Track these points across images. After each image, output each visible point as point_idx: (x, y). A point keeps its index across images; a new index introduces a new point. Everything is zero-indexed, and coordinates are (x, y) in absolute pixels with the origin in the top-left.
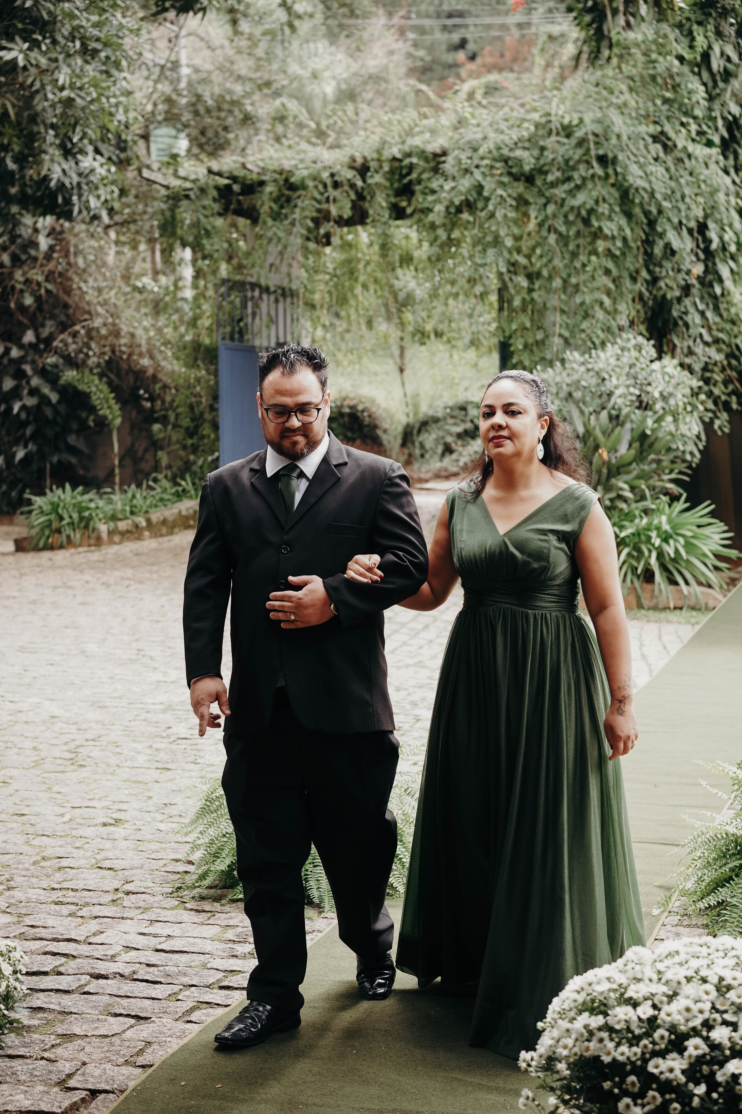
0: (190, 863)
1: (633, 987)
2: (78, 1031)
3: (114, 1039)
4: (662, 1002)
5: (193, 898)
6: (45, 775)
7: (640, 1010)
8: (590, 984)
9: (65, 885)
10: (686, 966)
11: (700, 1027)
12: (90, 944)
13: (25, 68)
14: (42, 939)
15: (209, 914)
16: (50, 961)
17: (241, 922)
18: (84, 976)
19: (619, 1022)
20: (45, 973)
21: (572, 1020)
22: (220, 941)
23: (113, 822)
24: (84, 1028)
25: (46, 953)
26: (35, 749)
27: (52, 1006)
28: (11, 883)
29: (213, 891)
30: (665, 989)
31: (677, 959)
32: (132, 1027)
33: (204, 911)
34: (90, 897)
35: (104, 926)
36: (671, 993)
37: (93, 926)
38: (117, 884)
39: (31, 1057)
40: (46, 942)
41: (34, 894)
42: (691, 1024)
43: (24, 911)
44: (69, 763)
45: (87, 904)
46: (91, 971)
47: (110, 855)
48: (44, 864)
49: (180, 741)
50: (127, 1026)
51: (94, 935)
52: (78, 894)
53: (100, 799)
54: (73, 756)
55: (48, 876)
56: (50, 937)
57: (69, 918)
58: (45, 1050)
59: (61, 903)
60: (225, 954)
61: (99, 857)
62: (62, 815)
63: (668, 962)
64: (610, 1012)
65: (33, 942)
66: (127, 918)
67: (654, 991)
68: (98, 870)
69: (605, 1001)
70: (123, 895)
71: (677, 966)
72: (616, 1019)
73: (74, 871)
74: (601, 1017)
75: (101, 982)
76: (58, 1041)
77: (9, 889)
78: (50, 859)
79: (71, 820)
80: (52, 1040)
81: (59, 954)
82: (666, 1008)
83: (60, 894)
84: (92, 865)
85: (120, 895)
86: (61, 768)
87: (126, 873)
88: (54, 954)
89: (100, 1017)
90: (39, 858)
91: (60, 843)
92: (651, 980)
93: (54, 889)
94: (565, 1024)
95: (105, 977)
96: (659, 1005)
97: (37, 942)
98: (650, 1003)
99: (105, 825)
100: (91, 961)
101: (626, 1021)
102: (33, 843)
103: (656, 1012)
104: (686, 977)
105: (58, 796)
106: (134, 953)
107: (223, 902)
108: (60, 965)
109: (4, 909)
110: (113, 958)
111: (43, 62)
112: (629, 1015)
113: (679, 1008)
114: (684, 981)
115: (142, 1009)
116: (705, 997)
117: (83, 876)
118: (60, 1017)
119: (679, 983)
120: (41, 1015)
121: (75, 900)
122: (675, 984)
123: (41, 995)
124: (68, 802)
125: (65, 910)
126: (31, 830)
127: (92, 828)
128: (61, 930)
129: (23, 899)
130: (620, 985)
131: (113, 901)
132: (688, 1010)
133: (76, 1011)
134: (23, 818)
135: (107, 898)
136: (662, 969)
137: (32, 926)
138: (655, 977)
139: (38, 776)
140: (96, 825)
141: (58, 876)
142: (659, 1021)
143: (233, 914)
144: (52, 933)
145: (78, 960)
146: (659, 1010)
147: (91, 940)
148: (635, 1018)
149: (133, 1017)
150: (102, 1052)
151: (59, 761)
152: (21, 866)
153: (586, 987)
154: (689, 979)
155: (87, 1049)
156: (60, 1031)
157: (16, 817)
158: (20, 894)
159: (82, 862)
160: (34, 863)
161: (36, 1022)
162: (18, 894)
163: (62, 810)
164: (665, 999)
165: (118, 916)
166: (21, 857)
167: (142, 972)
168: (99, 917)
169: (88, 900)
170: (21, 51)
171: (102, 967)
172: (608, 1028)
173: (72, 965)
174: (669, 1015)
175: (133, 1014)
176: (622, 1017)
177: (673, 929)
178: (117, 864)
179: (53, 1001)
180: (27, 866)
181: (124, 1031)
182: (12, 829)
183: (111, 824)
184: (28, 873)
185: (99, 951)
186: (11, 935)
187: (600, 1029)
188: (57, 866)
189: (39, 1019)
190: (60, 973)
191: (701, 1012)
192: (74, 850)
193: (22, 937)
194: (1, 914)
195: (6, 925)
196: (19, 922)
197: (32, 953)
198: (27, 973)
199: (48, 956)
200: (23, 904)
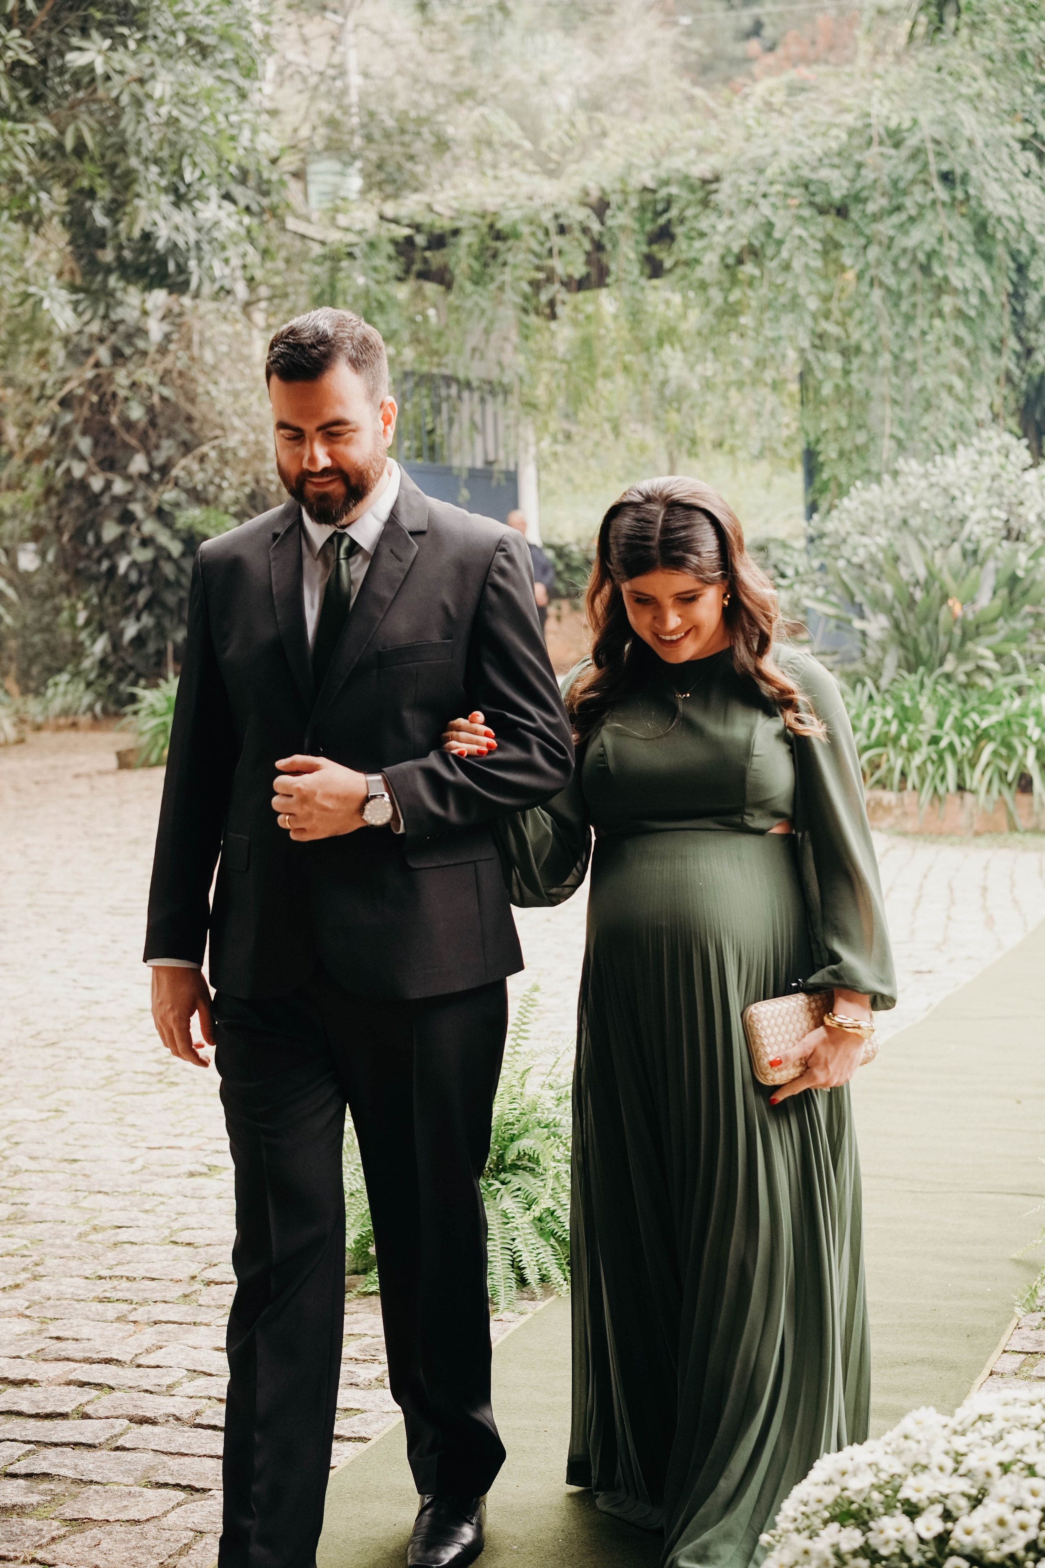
1: (911, 1481)
2: (95, 1513)
3: (147, 1527)
4: (959, 1508)
6: (118, 1099)
7: (920, 1522)
8: (844, 1474)
9: (118, 1271)
10: (1001, 1444)
11: (1021, 1554)
12: (139, 1366)
13: (108, 78)
14: (68, 1359)
16: (73, 1396)
17: (372, 1328)
18: (120, 1421)
19: (887, 1543)
20: (64, 1416)
21: (813, 1535)
23: (204, 1170)
24: (105, 1509)
25: (69, 1383)
26: (109, 1058)
27: (63, 1472)
28: (39, 1268)
30: (964, 1485)
31: (989, 1430)
32: (179, 1505)
34: (153, 1290)
35: (165, 1337)
36: (974, 1492)
37: (149, 1337)
38: (194, 1269)
39: (16, 1558)
40: (72, 1365)
41: (70, 1286)
42: (1007, 1549)
43: (50, 1314)
44: (154, 1079)
45: (145, 1302)
46: (133, 1412)
47: (192, 1221)
48: (93, 1237)
50: (172, 1504)
51: (148, 1351)
52: (134, 1285)
53: (191, 1135)
54: (162, 1068)
55: (96, 1257)
56: (79, 1355)
57: (115, 1325)
58: (41, 1546)
59: (108, 1300)
61: (175, 1226)
62: (132, 1161)
63: (971, 1437)
64: (872, 1524)
65: (54, 1364)
66: (201, 1324)
67: (945, 1491)
68: (172, 1246)
69: (866, 1505)
70: (201, 1287)
71: (988, 1444)
72: (882, 1537)
73: (136, 1248)
74: (857, 1533)
75: (146, 1428)
76: (62, 1532)
77: (35, 1278)
78: (104, 1229)
79: (144, 1168)
80: (55, 1528)
81: (89, 1384)
82: (965, 1521)
83: (107, 1284)
84: (164, 1239)
85: (197, 1286)
86: (142, 1088)
87: (211, 1250)
88: (82, 1384)
89: (133, 1489)
90: (87, 1228)
91: (122, 1204)
92: (941, 1469)
93: (101, 1278)
94: (801, 1541)
95: (153, 1422)
96: (955, 1513)
97: (60, 1364)
98: (939, 1509)
99: (192, 1175)
100: (136, 1395)
101: (900, 1542)
102: (85, 1204)
103: (950, 1525)
104: (1001, 1464)
105: (131, 1131)
106: (202, 1381)
108: (88, 1403)
109: (21, 1310)
110: (170, 1390)
111: (133, 68)
112: (903, 1532)
113: (987, 1520)
114: (996, 1471)
115: (200, 1475)
116: (1030, 1501)
117: (146, 1256)
118: (74, 1489)
119: (988, 1475)
120: (45, 1486)
121: (128, 1295)
122: (981, 1478)
123: (51, 1452)
124: (143, 1139)
125: (112, 1310)
126: (82, 1184)
127: (172, 1180)
128: (98, 1344)
129: (52, 1294)
130: (892, 1476)
131: (186, 1296)
132: (1002, 1523)
133: (98, 1479)
134: (75, 1166)
135: (176, 1291)
136: (962, 1450)
137: (58, 1338)
138: (949, 1464)
139: (107, 1100)
140: (178, 1176)
141: (111, 1257)
142: (952, 1543)
143: (360, 1316)
144: (84, 1351)
145: (117, 1394)
146: (955, 1520)
147: (141, 1361)
148: (912, 1537)
149: (183, 1488)
150: (127, 1549)
151: (140, 1078)
152: (58, 1242)
153: (837, 1478)
154: (1005, 1468)
155: (104, 1546)
156: (69, 1514)
157: (65, 1164)
158: (48, 1287)
159: (149, 1234)
160: (80, 1236)
161: (34, 1499)
162: (45, 1286)
163: (132, 1153)
164: (964, 1503)
165: (189, 1319)
166: (61, 1227)
167: (209, 1412)
168: (160, 1322)
169: (147, 1295)
170: (99, 52)
171: (150, 1406)
172: (868, 1552)
173: (103, 1403)
174: (968, 1533)
175: (184, 1483)
176: (891, 1534)
177: (1033, 1334)
178: (199, 1237)
179: (67, 1462)
180: (67, 1240)
181: (165, 1514)
182: (57, 1182)
183: (201, 1174)
184: (67, 1253)
185: (150, 1378)
186: (23, 1354)
187: (855, 1554)
188: (113, 1240)
189: (43, 1493)
190: (86, 1416)
191: (1023, 1527)
192: (141, 1215)
193: (41, 1356)
194: (15, 1319)
195: (21, 1337)
196: (40, 1331)
197: (50, 1382)
198: (37, 1416)
199: (72, 1388)
200: (51, 1302)
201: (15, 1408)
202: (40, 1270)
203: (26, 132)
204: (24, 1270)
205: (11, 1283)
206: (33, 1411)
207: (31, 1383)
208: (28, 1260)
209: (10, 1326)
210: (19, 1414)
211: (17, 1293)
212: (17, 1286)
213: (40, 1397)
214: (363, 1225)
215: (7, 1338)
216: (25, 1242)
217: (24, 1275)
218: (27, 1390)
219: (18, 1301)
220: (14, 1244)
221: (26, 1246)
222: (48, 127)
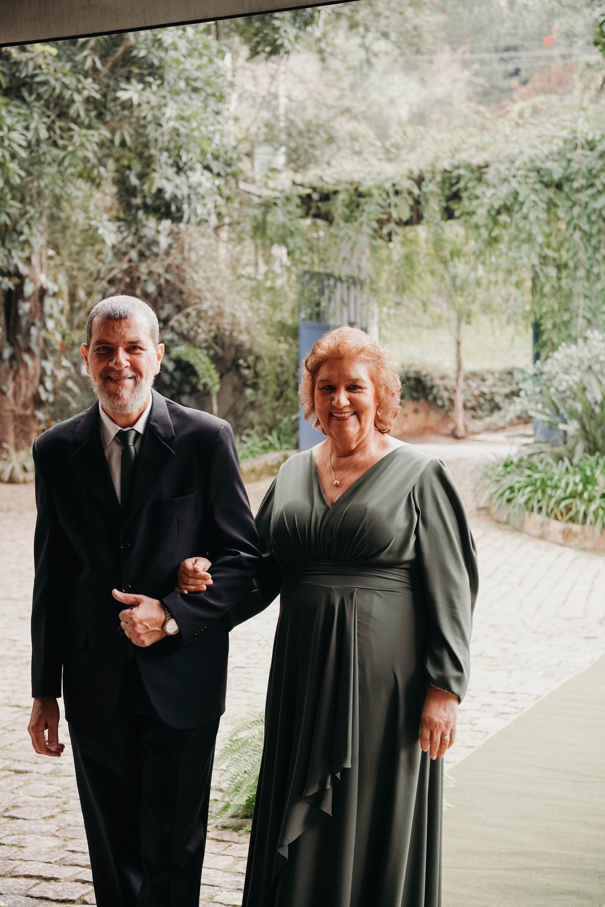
0: (221, 790)
5: (216, 827)
13: (139, 105)
14: (77, 865)
15: (227, 844)
16: (78, 889)
20: (72, 902)
22: (231, 872)
25: (77, 881)
29: (234, 820)
33: (223, 841)
40: (80, 869)
43: (70, 835)
49: (237, 670)
60: (233, 887)
65: (69, 868)
77: (63, 812)
97: (73, 868)
107: (241, 832)
108: (86, 894)
109: (53, 832)
111: (154, 100)
129: (72, 822)
137: (73, 851)
158: (70, 818)
170: (136, 91)
186: (52, 861)
193: (63, 863)
194: (50, 838)
195: (52, 849)
196: (63, 846)
197: (66, 880)
198: (57, 901)
199: (79, 884)
200: (71, 828)
201: (45, 895)
202: (66, 807)
203: (93, 135)
204: (57, 806)
205: (49, 814)
206: (55, 898)
207: (55, 879)
208: (60, 801)
209: (46, 842)
210: (47, 899)
211: (52, 821)
212: (52, 817)
213: (60, 889)
214: (251, 791)
215: (44, 850)
216: (59, 788)
217: (57, 810)
218: (53, 885)
219: (52, 826)
220: (53, 789)
221: (59, 791)
222: (105, 133)
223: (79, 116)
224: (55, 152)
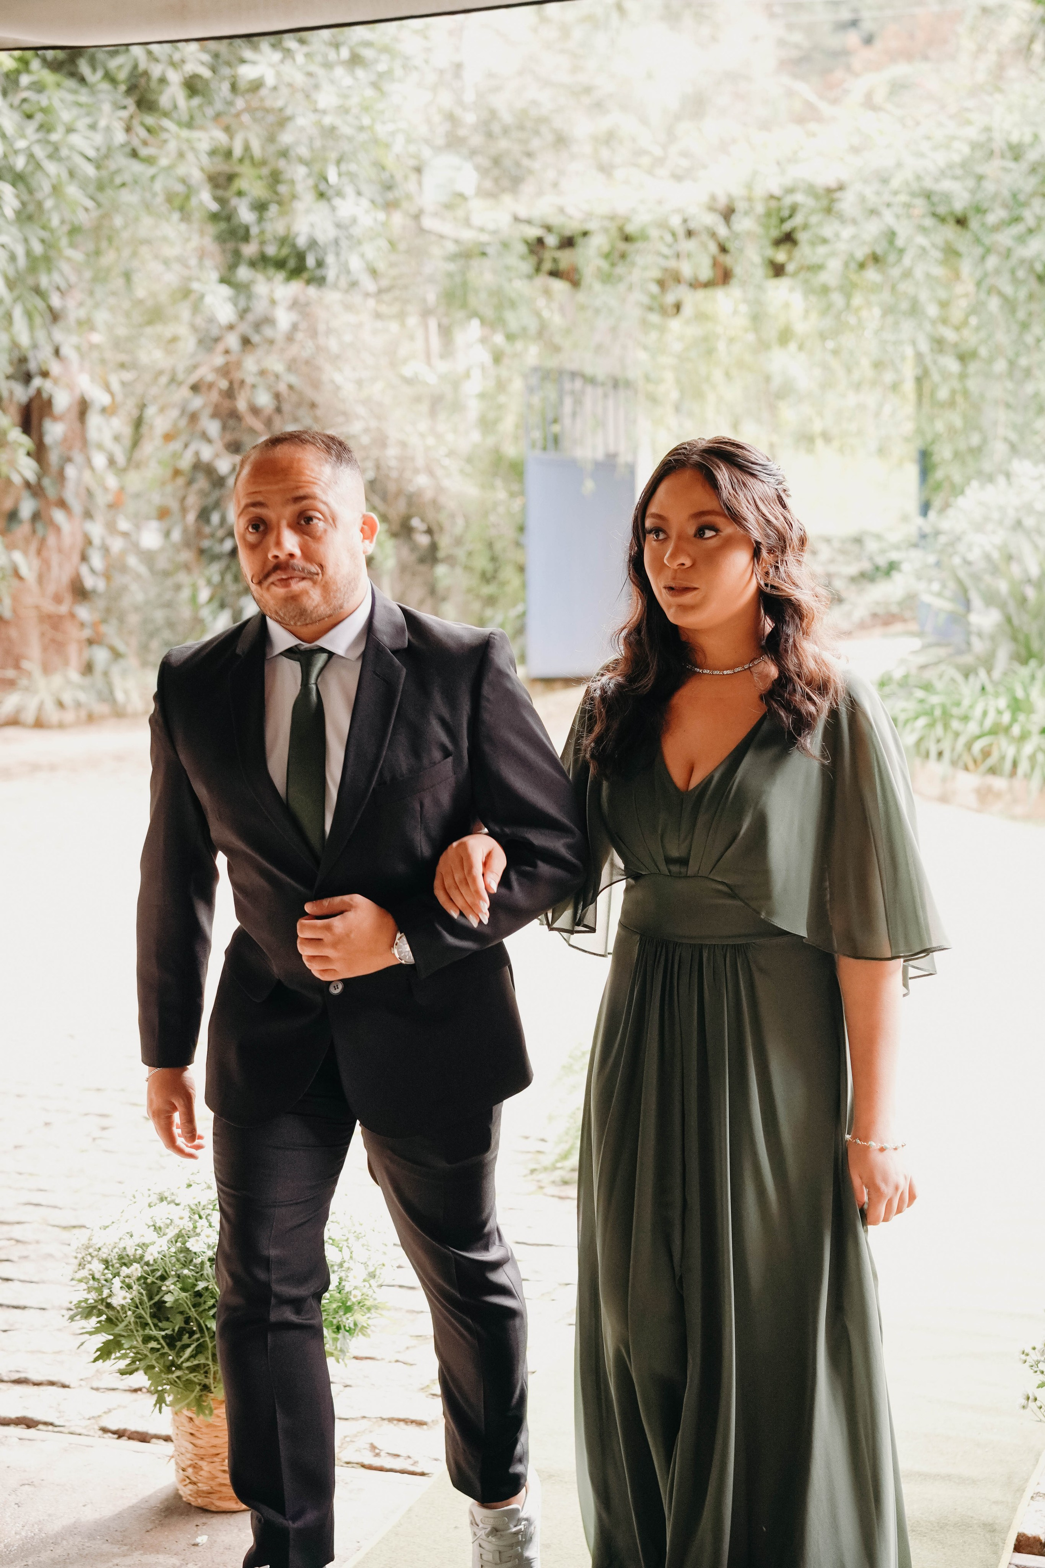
13: (275, 88)
111: (299, 79)
203: (200, 140)
223: (175, 107)
224: (136, 167)
